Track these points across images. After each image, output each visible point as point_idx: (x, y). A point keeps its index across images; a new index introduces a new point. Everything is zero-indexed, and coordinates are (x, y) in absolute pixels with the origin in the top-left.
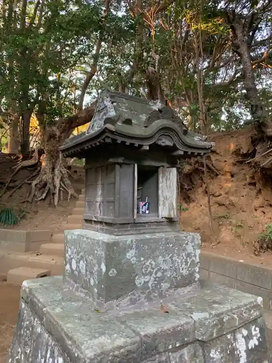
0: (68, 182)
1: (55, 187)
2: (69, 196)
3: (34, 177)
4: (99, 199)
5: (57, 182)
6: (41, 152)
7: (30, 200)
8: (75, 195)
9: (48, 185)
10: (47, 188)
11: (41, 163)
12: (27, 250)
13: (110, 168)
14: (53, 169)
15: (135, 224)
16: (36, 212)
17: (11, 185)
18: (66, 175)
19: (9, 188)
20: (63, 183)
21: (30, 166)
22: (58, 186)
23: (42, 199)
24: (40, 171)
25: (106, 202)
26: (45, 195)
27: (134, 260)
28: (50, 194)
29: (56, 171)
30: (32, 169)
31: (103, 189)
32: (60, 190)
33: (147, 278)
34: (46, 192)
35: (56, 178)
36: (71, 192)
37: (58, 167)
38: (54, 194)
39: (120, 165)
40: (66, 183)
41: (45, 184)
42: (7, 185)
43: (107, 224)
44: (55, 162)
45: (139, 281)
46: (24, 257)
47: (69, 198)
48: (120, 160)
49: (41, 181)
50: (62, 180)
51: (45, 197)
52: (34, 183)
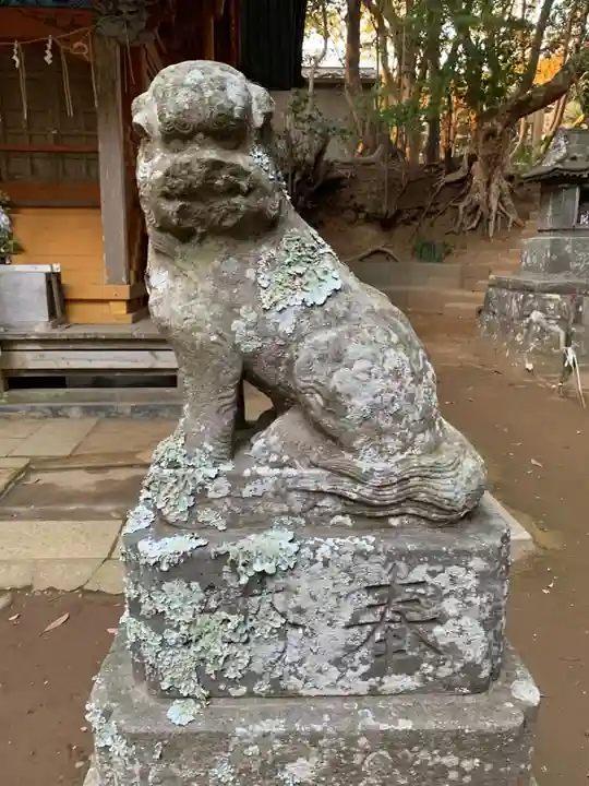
0: (509, 201)
1: (490, 210)
2: (511, 222)
3: (462, 197)
4: (550, 214)
5: (494, 202)
6: (472, 159)
7: (456, 229)
8: (520, 221)
9: (481, 208)
10: (479, 213)
11: (472, 177)
12: (462, 286)
13: (557, 192)
14: (488, 184)
15: (574, 230)
16: (464, 247)
17: (433, 209)
18: (507, 193)
19: (429, 214)
20: (502, 202)
21: (457, 182)
22: (494, 209)
23: (472, 229)
24: (470, 187)
25: (555, 215)
26: (476, 222)
27: (569, 251)
28: (484, 220)
29: (494, 187)
30: (458, 185)
31: (553, 206)
32: (497, 216)
33: (579, 264)
34: (478, 218)
35: (492, 196)
36: (512, 217)
37: (496, 180)
38: (489, 220)
39: (566, 189)
40: (506, 204)
41: (477, 208)
42: (427, 209)
43: (555, 230)
44: (492, 173)
45: (573, 265)
46: (459, 293)
47: (510, 226)
48: (566, 185)
49: (471, 204)
50: (501, 200)
51: (477, 226)
52: (461, 206)
